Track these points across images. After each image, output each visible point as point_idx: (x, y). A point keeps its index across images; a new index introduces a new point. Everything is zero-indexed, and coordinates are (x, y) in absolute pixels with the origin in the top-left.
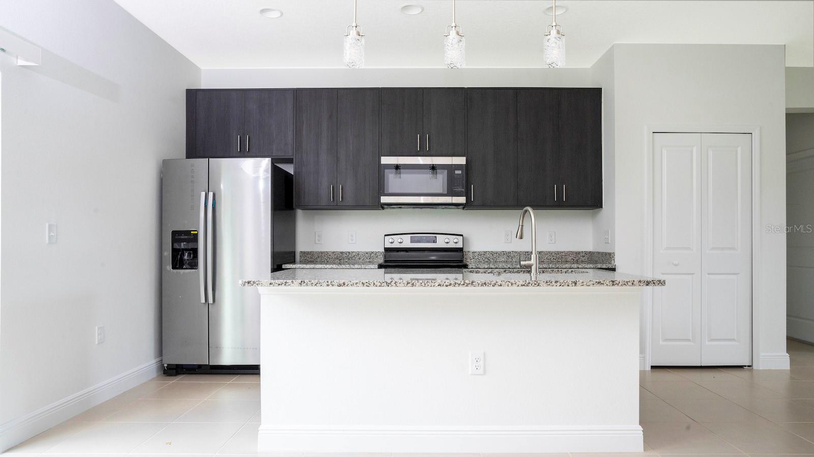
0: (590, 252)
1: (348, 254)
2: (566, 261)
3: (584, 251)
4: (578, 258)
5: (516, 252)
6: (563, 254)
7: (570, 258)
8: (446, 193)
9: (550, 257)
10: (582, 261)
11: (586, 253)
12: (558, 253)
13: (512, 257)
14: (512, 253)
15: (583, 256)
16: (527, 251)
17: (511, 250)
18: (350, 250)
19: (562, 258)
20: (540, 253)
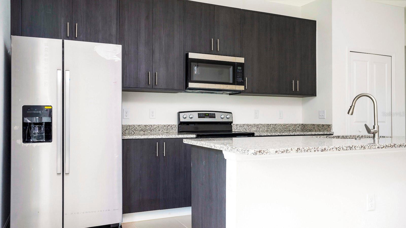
0: (302, 124)
1: (150, 126)
2: (289, 130)
3: (298, 123)
4: (295, 128)
5: (262, 125)
6: (288, 126)
7: (292, 128)
8: (232, 82)
9: (281, 128)
10: (298, 130)
11: (300, 125)
12: (285, 125)
13: (260, 128)
14: (259, 125)
15: (298, 127)
16: (268, 124)
17: (259, 123)
18: (152, 124)
19: (287, 128)
20: (275, 125)
